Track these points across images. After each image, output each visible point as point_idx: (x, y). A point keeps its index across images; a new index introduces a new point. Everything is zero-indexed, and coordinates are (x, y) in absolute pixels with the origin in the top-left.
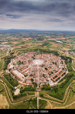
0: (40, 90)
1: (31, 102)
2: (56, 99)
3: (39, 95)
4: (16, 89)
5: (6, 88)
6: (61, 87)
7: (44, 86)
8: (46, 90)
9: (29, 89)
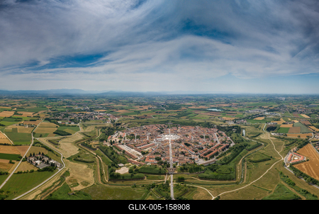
0: (176, 172)
1: (153, 189)
2: (218, 182)
3: (174, 179)
4: (121, 167)
5: (100, 162)
6: (224, 162)
7: (184, 165)
8: (191, 171)
9: (151, 169)
